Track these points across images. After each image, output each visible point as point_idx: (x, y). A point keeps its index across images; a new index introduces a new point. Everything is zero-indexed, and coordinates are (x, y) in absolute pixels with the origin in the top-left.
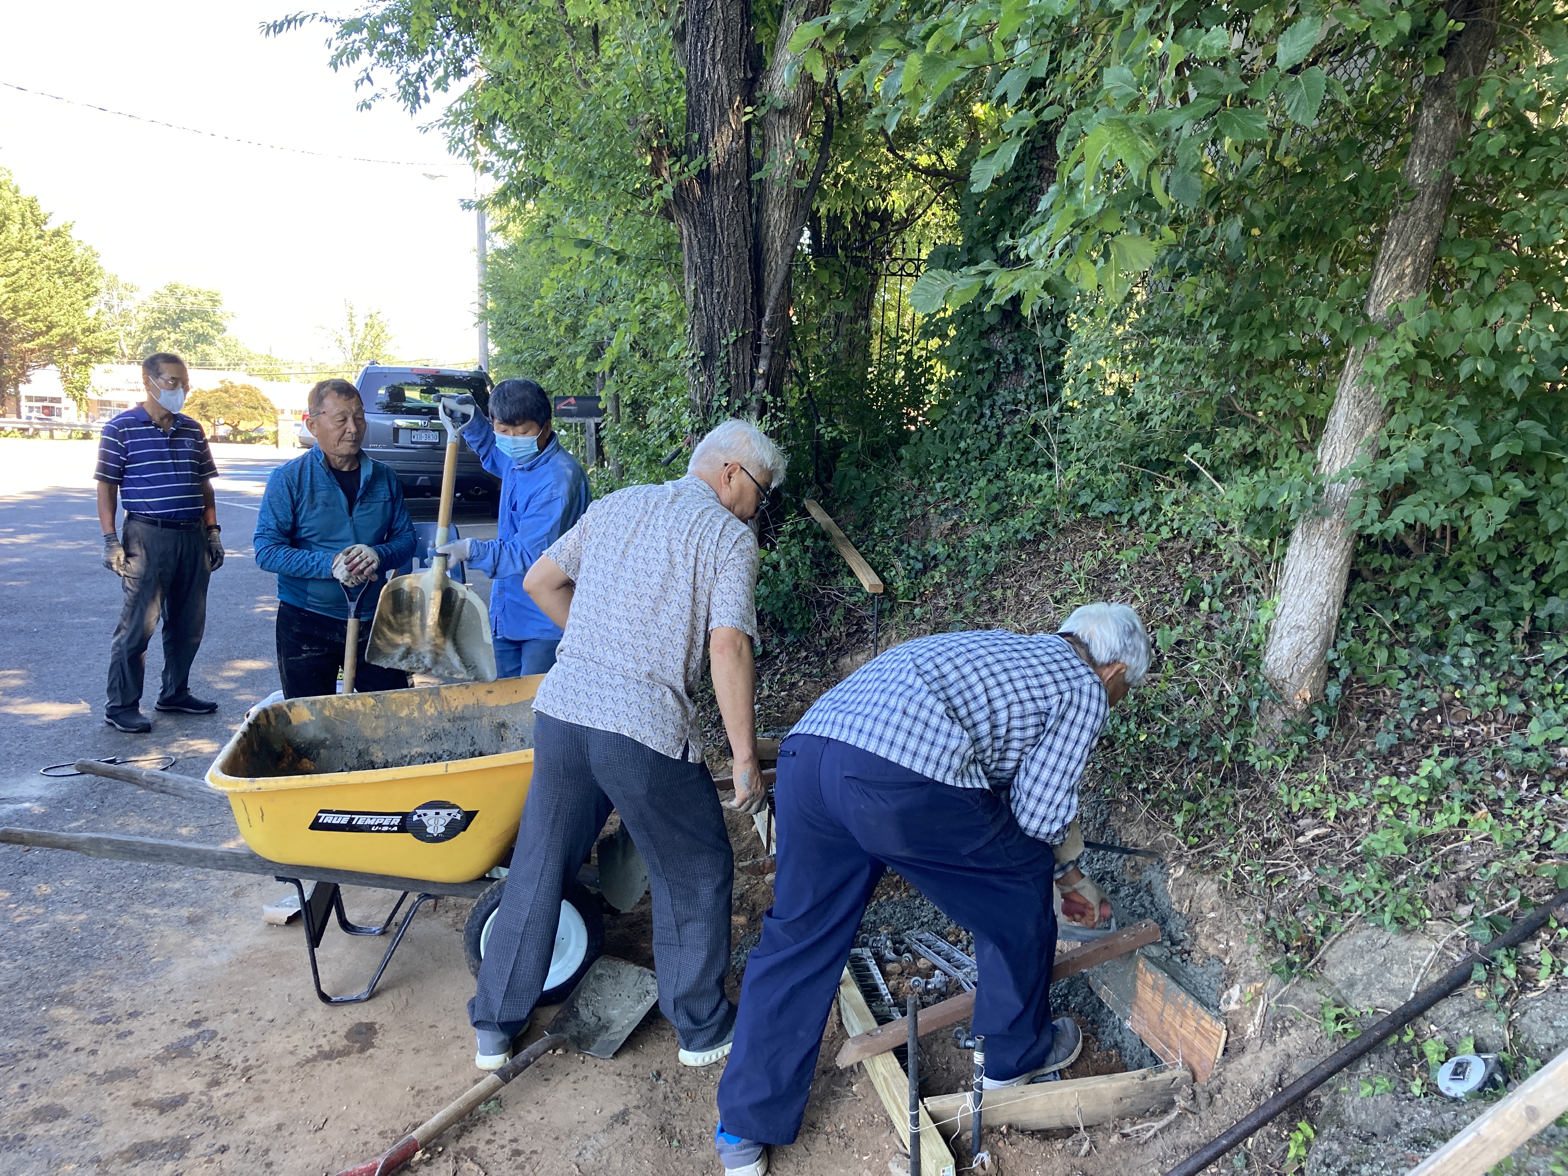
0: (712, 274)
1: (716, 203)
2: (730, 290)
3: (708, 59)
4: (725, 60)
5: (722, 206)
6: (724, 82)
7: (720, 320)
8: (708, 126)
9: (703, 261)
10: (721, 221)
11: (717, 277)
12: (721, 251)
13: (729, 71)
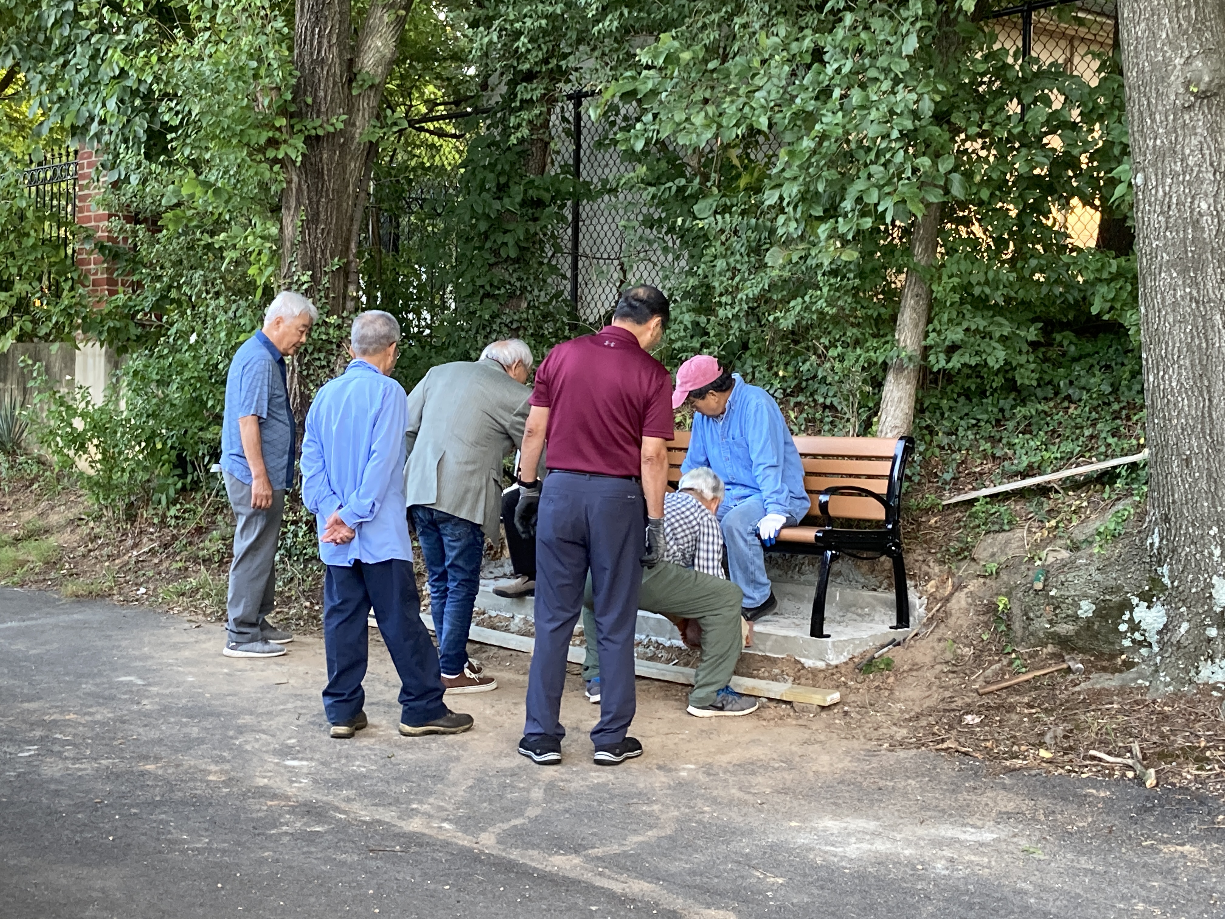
0: (318, 214)
1: (325, 156)
2: (333, 227)
3: (325, 41)
4: (339, 43)
5: (331, 158)
6: (338, 61)
7: (322, 251)
8: (322, 94)
9: (310, 202)
10: (329, 170)
11: (322, 216)
12: (328, 195)
13: (340, 51)
